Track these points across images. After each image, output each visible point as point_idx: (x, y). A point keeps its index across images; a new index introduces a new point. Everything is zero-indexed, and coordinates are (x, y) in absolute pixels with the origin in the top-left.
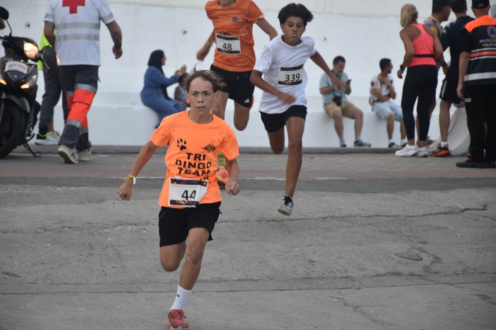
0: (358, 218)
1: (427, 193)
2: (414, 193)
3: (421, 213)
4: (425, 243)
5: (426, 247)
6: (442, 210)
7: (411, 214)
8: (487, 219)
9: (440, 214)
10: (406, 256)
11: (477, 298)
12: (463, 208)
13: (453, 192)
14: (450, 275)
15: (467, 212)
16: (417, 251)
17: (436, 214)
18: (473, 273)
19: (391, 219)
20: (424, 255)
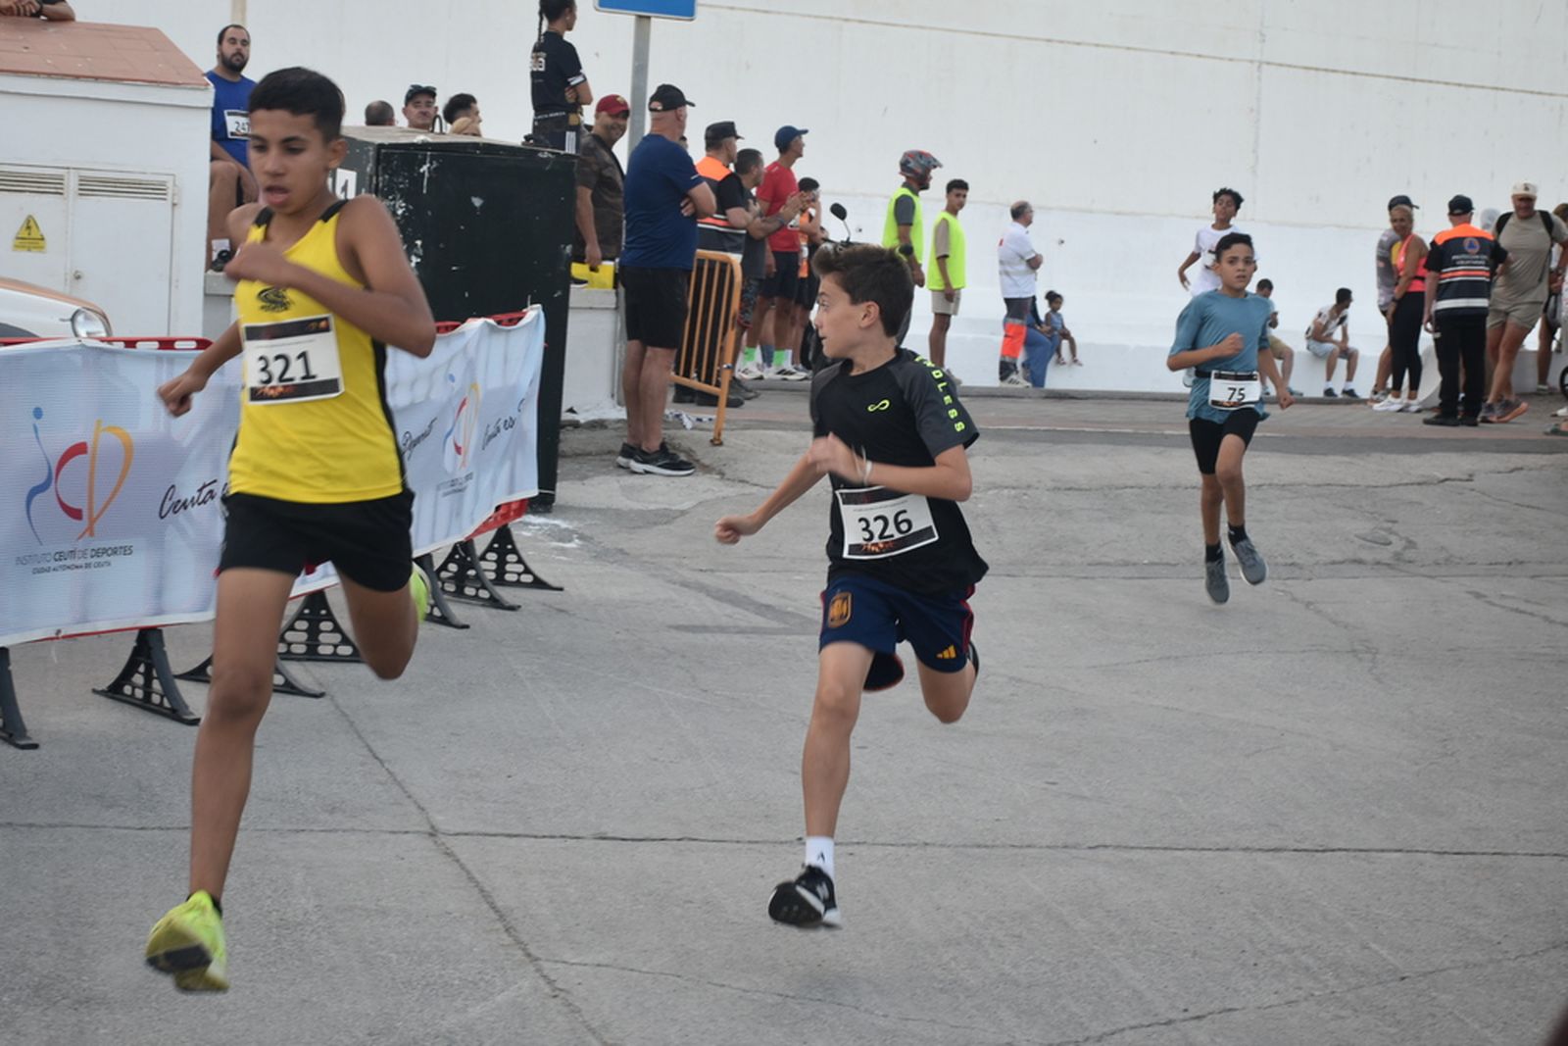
0: (1304, 486)
1: (1393, 456)
2: (1376, 456)
3: (1386, 483)
4: (1394, 522)
5: (1395, 527)
6: (1414, 480)
7: (1374, 484)
8: (1473, 493)
9: (1412, 484)
10: (1369, 538)
11: (1469, 596)
12: (1443, 477)
13: (1428, 457)
14: (1429, 565)
15: (1447, 482)
16: (1383, 533)
17: (1407, 484)
18: (1459, 563)
19: (1348, 489)
20: (1393, 538)
